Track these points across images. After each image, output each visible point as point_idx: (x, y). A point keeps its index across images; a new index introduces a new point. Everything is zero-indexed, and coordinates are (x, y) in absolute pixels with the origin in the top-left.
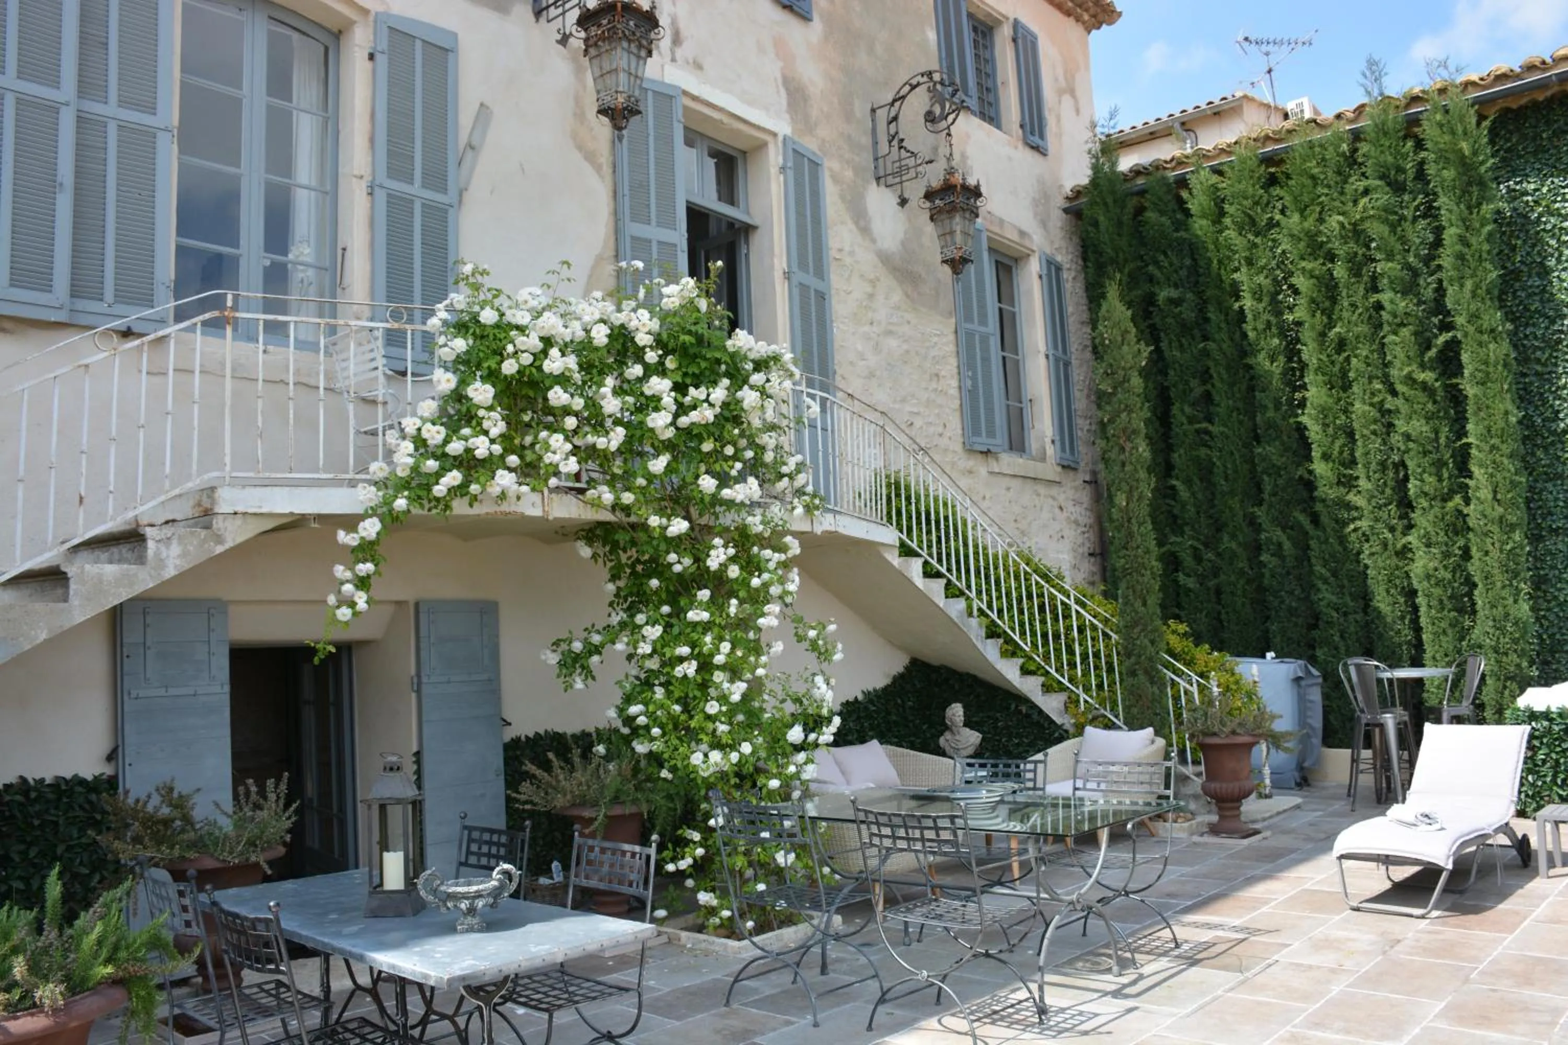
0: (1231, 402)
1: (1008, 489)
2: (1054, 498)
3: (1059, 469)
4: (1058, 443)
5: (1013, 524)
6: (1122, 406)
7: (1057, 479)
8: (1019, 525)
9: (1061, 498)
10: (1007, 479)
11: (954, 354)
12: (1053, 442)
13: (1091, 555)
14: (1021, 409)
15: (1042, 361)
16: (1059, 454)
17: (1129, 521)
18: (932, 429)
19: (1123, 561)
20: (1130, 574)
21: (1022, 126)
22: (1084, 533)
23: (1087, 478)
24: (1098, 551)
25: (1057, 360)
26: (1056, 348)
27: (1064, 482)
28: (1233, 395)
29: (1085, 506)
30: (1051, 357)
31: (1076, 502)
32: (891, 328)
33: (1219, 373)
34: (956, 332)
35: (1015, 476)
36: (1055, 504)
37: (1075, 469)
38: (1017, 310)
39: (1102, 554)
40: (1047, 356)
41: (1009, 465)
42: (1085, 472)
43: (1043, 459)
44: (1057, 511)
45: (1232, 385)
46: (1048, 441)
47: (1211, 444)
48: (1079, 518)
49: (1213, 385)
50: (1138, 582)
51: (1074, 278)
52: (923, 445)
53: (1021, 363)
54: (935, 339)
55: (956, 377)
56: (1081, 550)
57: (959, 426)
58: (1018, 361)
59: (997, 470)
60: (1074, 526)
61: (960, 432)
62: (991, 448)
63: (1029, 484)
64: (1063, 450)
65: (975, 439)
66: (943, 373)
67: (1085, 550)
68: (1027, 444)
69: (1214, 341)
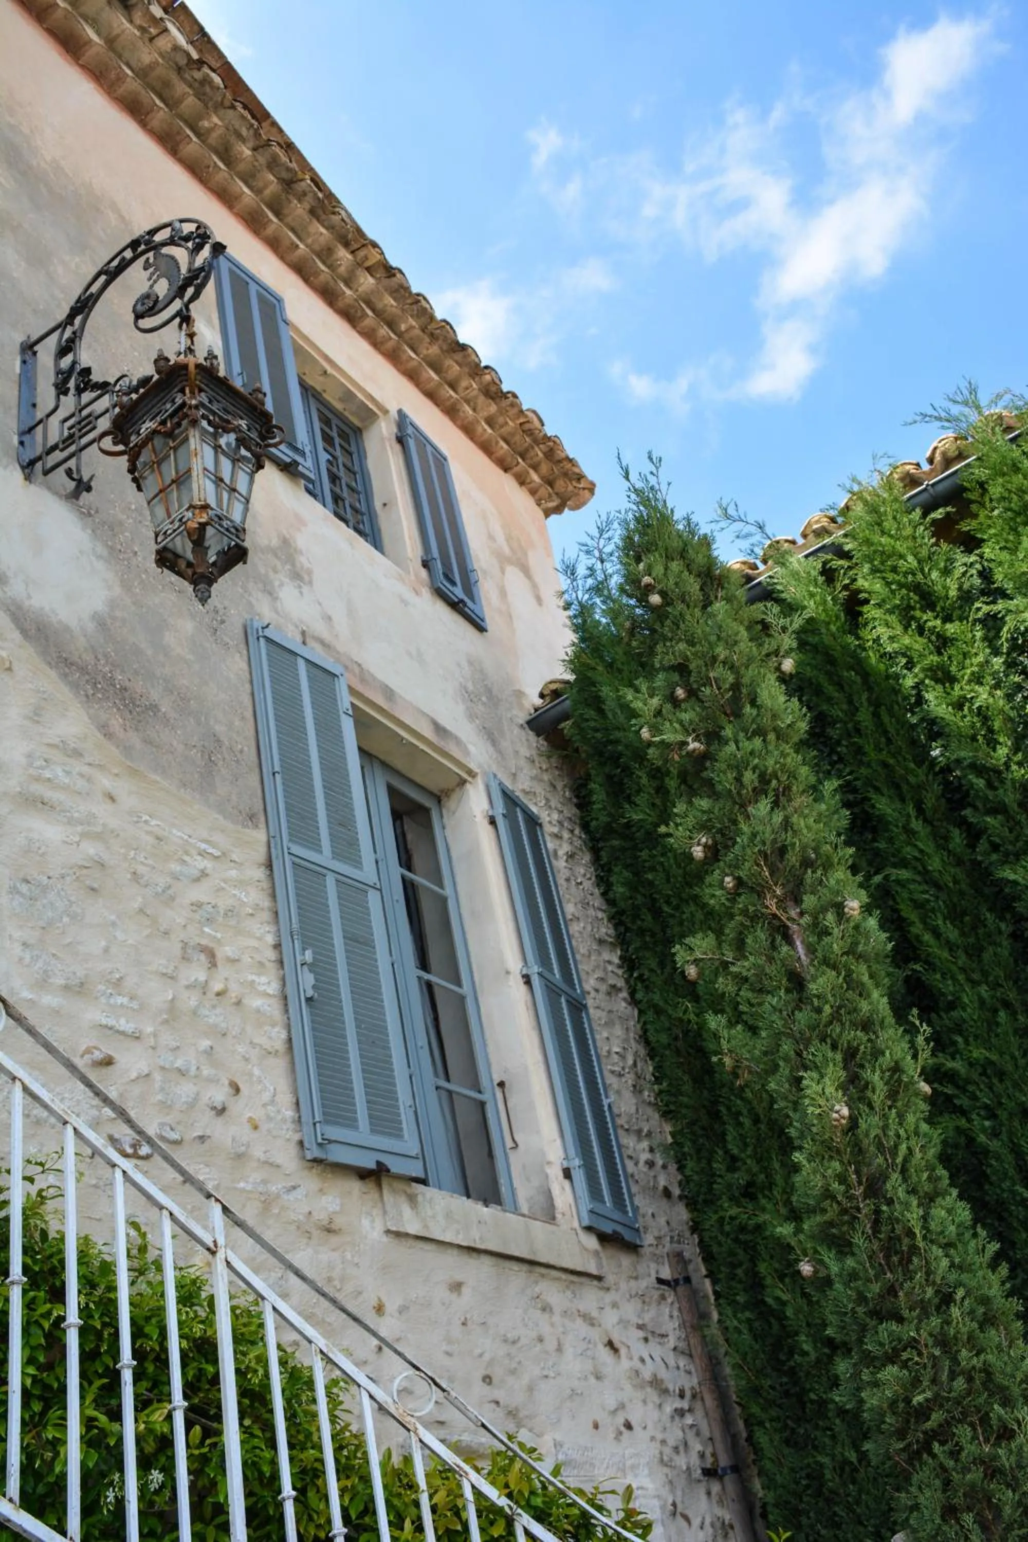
0: (983, 990)
1: (457, 1287)
2: (590, 1321)
3: (592, 1242)
4: (579, 1175)
5: (480, 1389)
6: (749, 777)
7: (593, 1269)
8: (499, 1394)
9: (610, 1319)
10: (452, 1258)
11: (266, 916)
12: (567, 1174)
13: (709, 1473)
14: (482, 1104)
15: (518, 992)
16: (586, 1204)
17: (874, 1188)
18: (185, 1090)
19: (891, 1372)
20: (942, 1434)
21: (425, 564)
22: (680, 1413)
23: (666, 1273)
24: (724, 1461)
25: (552, 991)
26: (544, 960)
27: (610, 1279)
28: (985, 974)
29: (672, 1342)
30: (536, 981)
31: (650, 1334)
32: (38, 789)
33: (936, 933)
34: (269, 866)
35: (471, 1250)
36: (595, 1334)
37: (633, 1248)
38: (448, 891)
39: (735, 1469)
40: (527, 980)
41: (448, 1216)
42: (656, 1258)
43: (550, 1215)
44: (604, 1354)
45: (975, 952)
46: (555, 1173)
47: (963, 1101)
48: (663, 1374)
49: (930, 965)
50: (993, 1471)
51: (571, 856)
52: (151, 1131)
53: (470, 1002)
54: (207, 864)
55: (272, 968)
56: (681, 1461)
57: (286, 1099)
58: (462, 999)
59: (413, 1228)
60: (652, 1395)
61: (290, 1113)
62: (387, 1160)
63: (517, 1276)
64: (595, 1192)
65: (334, 1132)
66: (226, 951)
67: (691, 1460)
68: (503, 1181)
69: (903, 864)
